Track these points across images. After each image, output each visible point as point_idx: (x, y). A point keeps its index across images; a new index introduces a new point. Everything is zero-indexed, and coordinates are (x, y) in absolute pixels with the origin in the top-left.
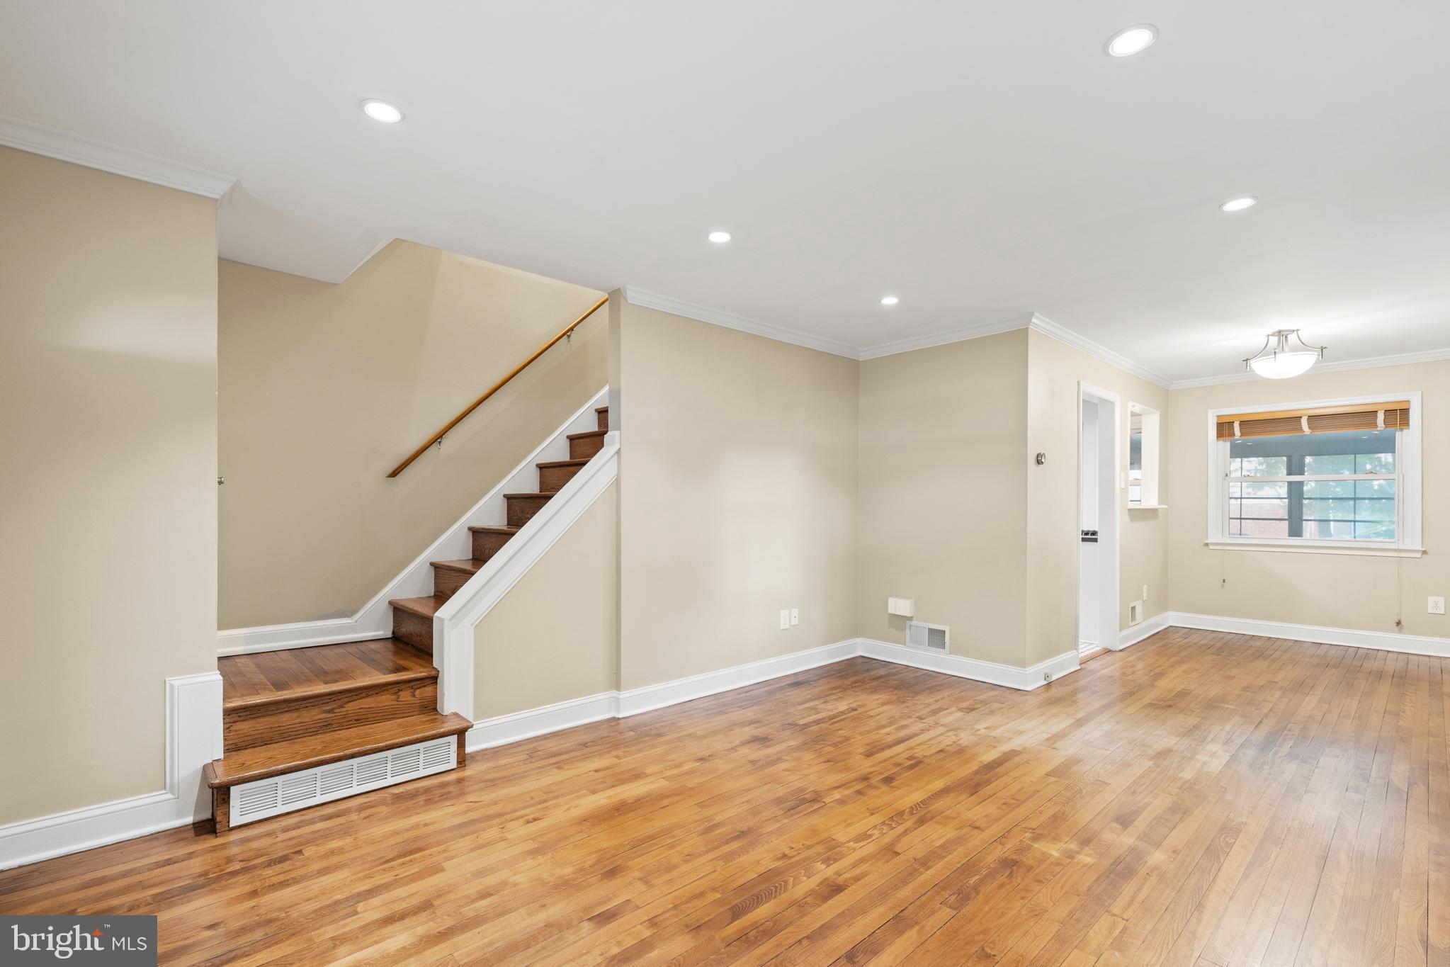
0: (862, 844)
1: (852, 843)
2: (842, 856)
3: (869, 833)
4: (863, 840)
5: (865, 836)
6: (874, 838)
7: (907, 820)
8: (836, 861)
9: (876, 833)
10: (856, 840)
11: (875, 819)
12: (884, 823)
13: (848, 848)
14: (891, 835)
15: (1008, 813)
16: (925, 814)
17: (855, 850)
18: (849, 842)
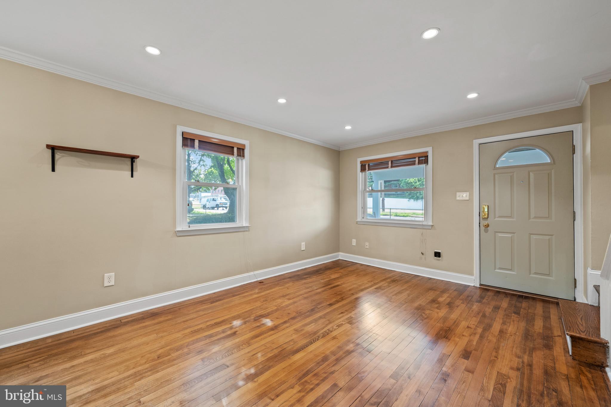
0: (340, 323)
1: (344, 323)
2: (347, 319)
3: (338, 327)
4: (340, 325)
5: (339, 326)
6: (336, 325)
7: (321, 334)
8: (349, 318)
9: (335, 327)
10: (342, 325)
11: (334, 334)
12: (331, 332)
13: (345, 322)
14: (329, 327)
15: (275, 339)
16: (313, 336)
17: (343, 321)
18: (345, 324)
